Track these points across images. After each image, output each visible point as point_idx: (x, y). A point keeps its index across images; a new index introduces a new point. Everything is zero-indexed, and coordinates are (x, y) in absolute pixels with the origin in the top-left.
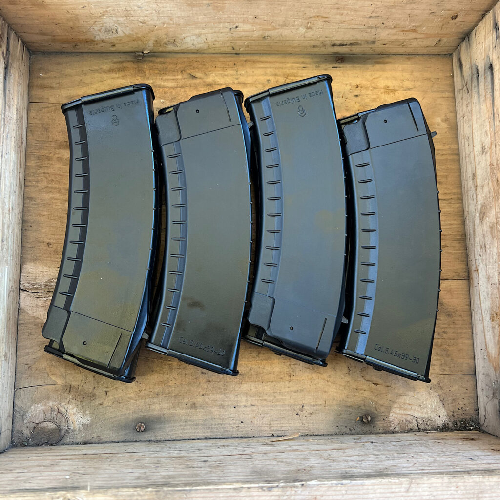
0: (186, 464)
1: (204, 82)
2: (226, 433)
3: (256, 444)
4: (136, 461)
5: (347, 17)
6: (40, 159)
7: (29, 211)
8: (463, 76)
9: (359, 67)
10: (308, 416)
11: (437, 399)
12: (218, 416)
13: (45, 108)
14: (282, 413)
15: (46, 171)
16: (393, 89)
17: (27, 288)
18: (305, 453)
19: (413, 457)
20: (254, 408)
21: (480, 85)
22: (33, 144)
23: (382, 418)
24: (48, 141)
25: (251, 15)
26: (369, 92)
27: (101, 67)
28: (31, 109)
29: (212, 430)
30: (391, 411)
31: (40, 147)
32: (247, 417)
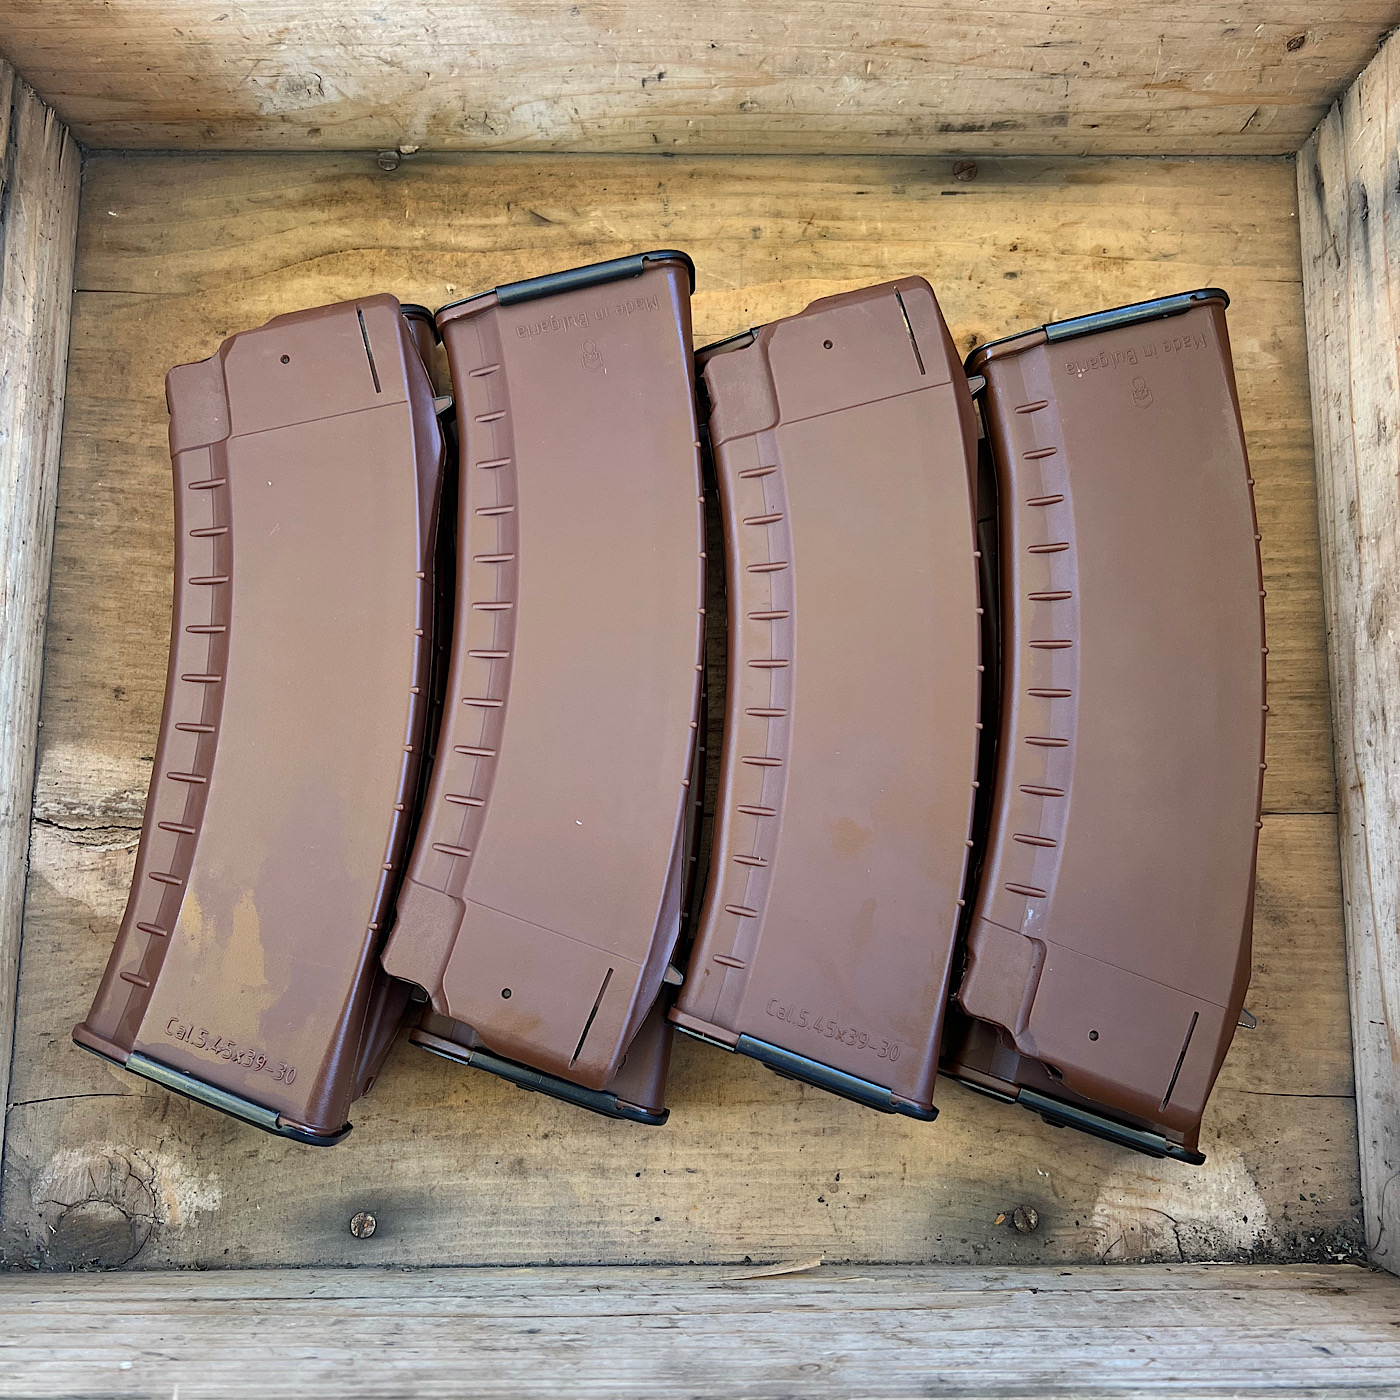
0: (477, 1337)
1: (572, 235)
2: (612, 1249)
3: (693, 1285)
4: (334, 1324)
5: (979, 44)
6: (104, 451)
7: (64, 596)
8: (1324, 217)
9: (1019, 192)
10: (851, 1205)
11: (1238, 1166)
12: (588, 1200)
13: (120, 307)
14: (775, 1194)
15: (117, 485)
16: (1117, 254)
17: (52, 816)
18: (832, 1316)
19: (1149, 1337)
20: (694, 1179)
21: (1372, 241)
22: (83, 407)
23: (1073, 1217)
24: (124, 401)
25: (699, 39)
26: (1049, 265)
27: (279, 192)
28: (82, 309)
29: (570, 1240)
30: (1100, 1199)
31: (104, 417)
32: (672, 1203)
